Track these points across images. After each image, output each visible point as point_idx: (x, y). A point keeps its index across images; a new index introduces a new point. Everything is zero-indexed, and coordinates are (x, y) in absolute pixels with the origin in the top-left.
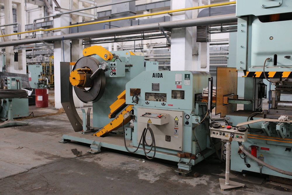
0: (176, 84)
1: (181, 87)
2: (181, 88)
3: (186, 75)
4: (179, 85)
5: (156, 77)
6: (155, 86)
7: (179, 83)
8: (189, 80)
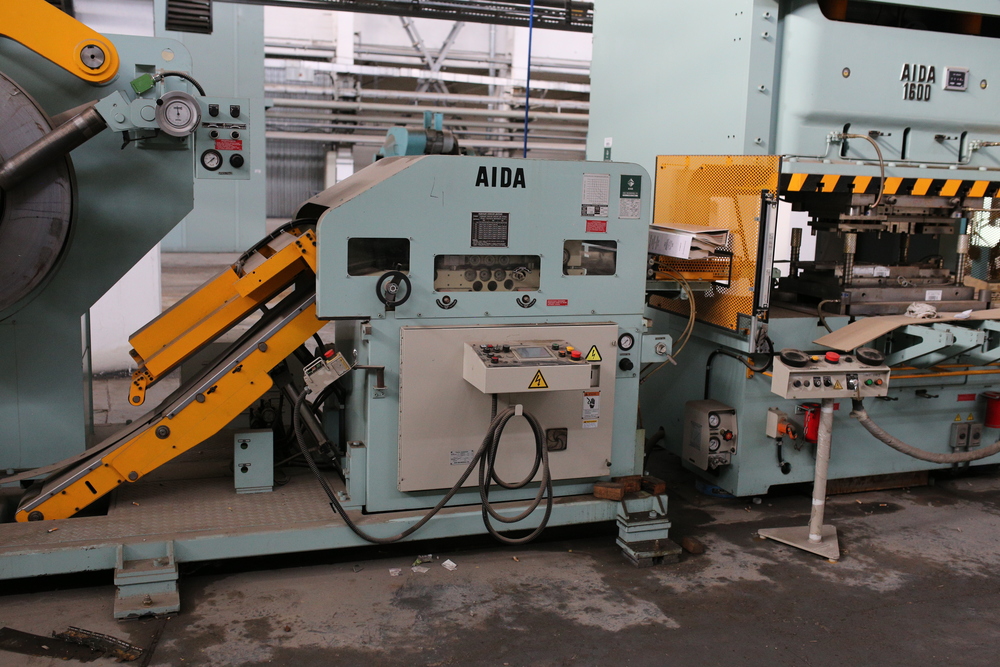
0: (584, 213)
1: (602, 226)
2: (604, 230)
3: (625, 179)
4: (597, 218)
5: (494, 185)
6: (489, 227)
7: (597, 212)
8: (636, 200)
